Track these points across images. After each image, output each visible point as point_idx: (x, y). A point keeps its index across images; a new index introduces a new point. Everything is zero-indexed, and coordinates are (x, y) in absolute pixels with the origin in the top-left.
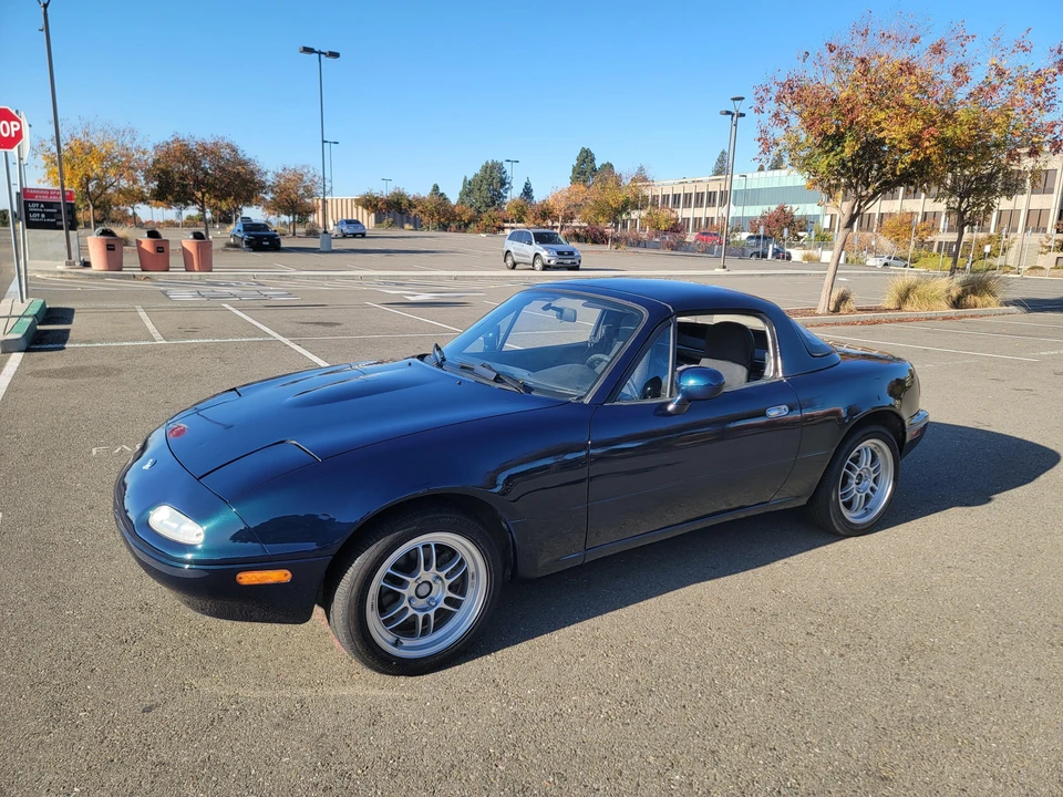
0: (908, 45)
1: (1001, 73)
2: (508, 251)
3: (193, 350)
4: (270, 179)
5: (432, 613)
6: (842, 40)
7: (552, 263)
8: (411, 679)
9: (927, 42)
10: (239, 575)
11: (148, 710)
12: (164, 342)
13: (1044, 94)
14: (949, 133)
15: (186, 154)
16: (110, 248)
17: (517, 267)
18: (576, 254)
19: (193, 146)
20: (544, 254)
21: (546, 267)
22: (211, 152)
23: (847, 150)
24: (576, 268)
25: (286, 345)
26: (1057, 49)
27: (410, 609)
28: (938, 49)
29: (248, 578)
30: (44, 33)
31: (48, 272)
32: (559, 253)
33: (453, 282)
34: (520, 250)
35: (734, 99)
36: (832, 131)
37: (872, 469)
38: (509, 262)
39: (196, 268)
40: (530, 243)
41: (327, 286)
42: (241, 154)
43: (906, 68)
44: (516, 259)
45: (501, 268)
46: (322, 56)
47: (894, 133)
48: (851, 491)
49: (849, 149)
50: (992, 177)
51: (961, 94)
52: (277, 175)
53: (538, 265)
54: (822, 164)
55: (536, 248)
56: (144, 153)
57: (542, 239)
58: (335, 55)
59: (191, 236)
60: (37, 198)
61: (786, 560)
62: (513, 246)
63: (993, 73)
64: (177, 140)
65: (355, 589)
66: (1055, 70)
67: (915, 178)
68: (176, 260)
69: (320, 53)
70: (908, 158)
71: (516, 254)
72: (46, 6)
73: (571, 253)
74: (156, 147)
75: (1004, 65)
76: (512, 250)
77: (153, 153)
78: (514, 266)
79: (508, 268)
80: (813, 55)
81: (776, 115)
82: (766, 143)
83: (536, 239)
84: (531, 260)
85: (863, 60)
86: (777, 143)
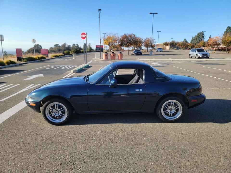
2: (190, 54)
7: (201, 57)
15: (126, 37)
16: (106, 55)
18: (208, 54)
19: (127, 36)
20: (199, 55)
21: (199, 58)
22: (130, 36)
24: (208, 58)
30: (99, 18)
31: (96, 60)
32: (203, 54)
34: (193, 53)
38: (190, 57)
39: (120, 59)
40: (195, 52)
42: (136, 36)
45: (188, 58)
46: (154, 14)
52: (145, 40)
53: (197, 57)
55: (197, 53)
56: (119, 37)
57: (199, 51)
58: (156, 13)
59: (119, 53)
60: (98, 47)
62: (191, 53)
64: (125, 35)
69: (153, 13)
71: (192, 55)
72: (100, 13)
73: (206, 54)
74: (121, 36)
76: (191, 54)
77: (120, 37)
78: (191, 58)
79: (190, 58)
83: (197, 51)
84: (195, 56)
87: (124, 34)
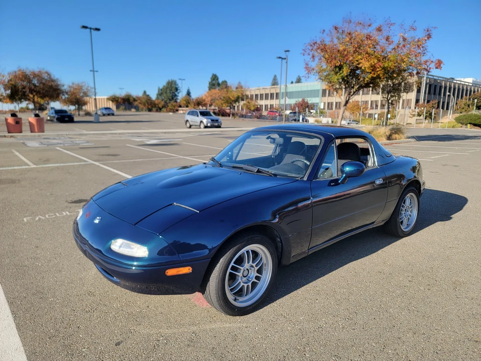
0: (366, 27)
1: (404, 39)
3: (52, 169)
4: (65, 88)
5: (250, 284)
6: (340, 25)
7: (209, 125)
8: (242, 317)
9: (375, 26)
10: (167, 271)
11: (118, 344)
12: (35, 166)
13: (422, 49)
14: (386, 65)
15: (25, 77)
17: (192, 127)
18: (219, 121)
19: (28, 73)
20: (205, 120)
21: (206, 127)
22: (37, 75)
23: (345, 72)
24: (219, 127)
25: (98, 166)
26: (426, 29)
27: (242, 282)
28: (379, 30)
29: (171, 272)
32: (212, 120)
33: (163, 134)
35: (286, 51)
36: (338, 64)
37: (410, 207)
38: (188, 125)
39: (36, 130)
40: (198, 116)
41: (104, 138)
42: (52, 77)
43: (368, 37)
44: (191, 123)
46: (92, 30)
47: (365, 65)
48: (403, 217)
49: (346, 71)
50: (400, 84)
51: (389, 48)
52: (70, 87)
53: (202, 126)
54: (335, 78)
55: (201, 118)
56: (3, 77)
57: (204, 114)
58: (98, 30)
59: (33, 116)
61: (382, 250)
62: (190, 118)
63: (401, 39)
64: (20, 70)
65: (221, 274)
66: (426, 38)
67: (372, 84)
68: (26, 128)
69: (91, 29)
70: (370, 76)
71: (191, 121)
73: (217, 121)
74: (9, 74)
75: (406, 36)
76: (189, 120)
77: (8, 77)
78: (190, 127)
79: (187, 128)
80: (327, 31)
81: (313, 57)
82: (309, 69)
83: (201, 114)
84: (198, 124)
85: (350, 34)
86: (313, 69)
87: (16, 70)
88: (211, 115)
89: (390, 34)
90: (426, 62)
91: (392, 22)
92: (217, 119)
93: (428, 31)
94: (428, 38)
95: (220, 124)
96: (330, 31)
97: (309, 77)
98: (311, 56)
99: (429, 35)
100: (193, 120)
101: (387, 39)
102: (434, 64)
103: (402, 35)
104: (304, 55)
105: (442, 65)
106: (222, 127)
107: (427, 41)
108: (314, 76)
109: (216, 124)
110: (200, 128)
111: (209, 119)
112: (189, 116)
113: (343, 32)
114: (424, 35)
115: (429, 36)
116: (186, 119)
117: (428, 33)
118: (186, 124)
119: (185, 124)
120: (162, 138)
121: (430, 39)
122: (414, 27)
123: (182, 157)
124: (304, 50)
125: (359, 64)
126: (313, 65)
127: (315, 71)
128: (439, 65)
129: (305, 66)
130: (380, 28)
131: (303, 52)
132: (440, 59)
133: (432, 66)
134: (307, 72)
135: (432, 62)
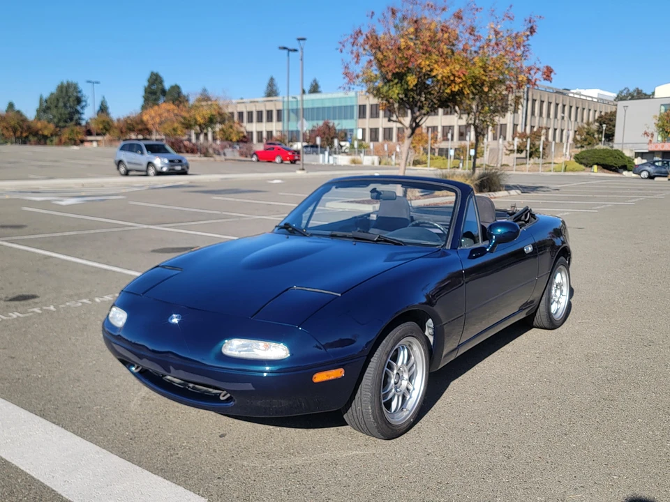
1: (497, 33)
2: (121, 161)
7: (165, 169)
17: (131, 173)
18: (184, 162)
20: (157, 161)
21: (159, 173)
23: (409, 83)
26: (528, 19)
28: (459, 17)
32: (171, 160)
34: (131, 159)
35: (299, 39)
38: (122, 170)
40: (142, 153)
44: (129, 167)
47: (441, 72)
49: (411, 81)
51: (475, 47)
53: (152, 171)
55: (148, 156)
57: (156, 149)
62: (127, 157)
63: (492, 33)
66: (528, 33)
67: (451, 103)
71: (129, 163)
73: (180, 161)
75: (499, 28)
76: (125, 160)
78: (127, 174)
79: (122, 175)
80: (378, 15)
81: (358, 56)
82: (350, 77)
83: (148, 150)
84: (144, 167)
85: (416, 22)
86: (358, 76)
88: (167, 151)
89: (475, 24)
90: (530, 69)
91: (478, 6)
92: (179, 159)
93: (530, 22)
94: (531, 33)
95: (184, 167)
96: (383, 14)
97: (350, 88)
98: (355, 54)
99: (532, 28)
100: (134, 161)
101: (472, 31)
102: (540, 73)
103: (493, 26)
104: (341, 51)
105: (552, 75)
106: (189, 172)
107: (530, 38)
108: (360, 88)
109: (178, 168)
110: (147, 175)
111: (165, 157)
112: (123, 152)
113: (404, 18)
114: (526, 28)
115: (532, 30)
116: (118, 159)
117: (530, 25)
118: (118, 169)
119: (115, 167)
120: (83, 194)
121: (534, 34)
122: (511, 17)
123: (145, 226)
124: (340, 43)
125: (431, 70)
126: (357, 69)
127: (360, 79)
128: (548, 73)
129: (343, 70)
130: (458, 13)
131: (341, 46)
132: (549, 65)
133: (539, 75)
134: (347, 80)
135: (538, 69)
